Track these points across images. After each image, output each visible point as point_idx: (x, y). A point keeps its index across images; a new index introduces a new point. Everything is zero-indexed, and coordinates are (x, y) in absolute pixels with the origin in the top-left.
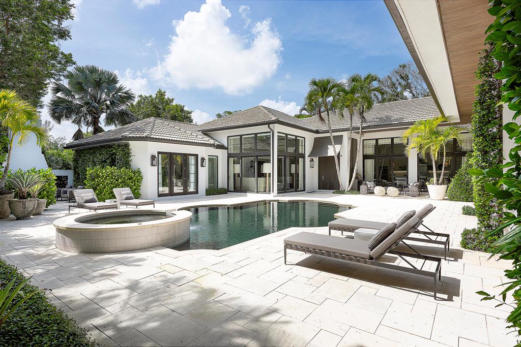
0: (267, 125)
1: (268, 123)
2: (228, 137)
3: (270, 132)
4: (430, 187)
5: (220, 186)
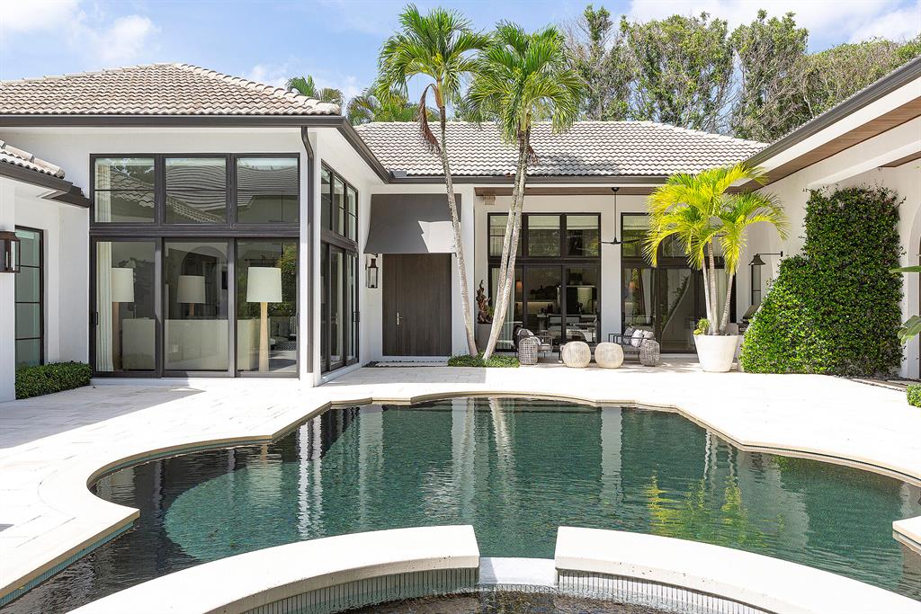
0: (299, 130)
1: (305, 122)
2: (93, 158)
3: (297, 156)
4: (701, 341)
5: (53, 354)
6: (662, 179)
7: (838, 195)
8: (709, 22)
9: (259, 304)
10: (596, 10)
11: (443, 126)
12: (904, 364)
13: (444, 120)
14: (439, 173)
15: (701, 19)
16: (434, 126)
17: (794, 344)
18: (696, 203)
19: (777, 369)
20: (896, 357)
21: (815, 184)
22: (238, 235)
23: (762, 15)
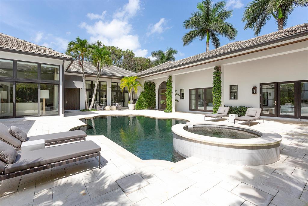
4: (129, 105)
6: (123, 77)
7: (148, 82)
8: (119, 48)
9: (43, 99)
10: (99, 42)
11: (83, 62)
12: (156, 107)
13: (83, 61)
14: (81, 71)
15: (117, 48)
16: (81, 62)
17: (143, 105)
18: (129, 82)
19: (140, 109)
20: (155, 106)
21: (145, 80)
22: (41, 82)
23: (128, 50)
